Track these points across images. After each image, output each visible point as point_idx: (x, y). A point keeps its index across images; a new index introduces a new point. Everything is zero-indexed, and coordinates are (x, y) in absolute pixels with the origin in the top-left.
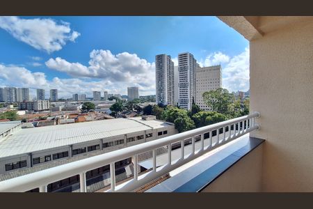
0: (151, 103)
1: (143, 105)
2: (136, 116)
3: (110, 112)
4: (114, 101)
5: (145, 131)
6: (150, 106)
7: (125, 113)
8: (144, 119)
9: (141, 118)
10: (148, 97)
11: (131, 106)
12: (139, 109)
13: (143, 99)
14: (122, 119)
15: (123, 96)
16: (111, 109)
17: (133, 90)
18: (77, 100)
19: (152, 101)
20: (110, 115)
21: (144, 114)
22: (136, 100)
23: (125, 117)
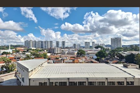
0: (134, 52)
1: (125, 54)
2: (117, 63)
3: (95, 57)
4: (100, 49)
5: (126, 78)
6: (132, 54)
7: (107, 59)
8: (125, 66)
9: (122, 65)
10: (131, 46)
11: (114, 53)
12: (121, 57)
13: (126, 48)
14: (104, 64)
15: (106, 46)
16: (96, 55)
17: (116, 40)
18: (75, 48)
19: (136, 50)
20: (96, 60)
21: (126, 62)
22: (119, 49)
23: (107, 63)
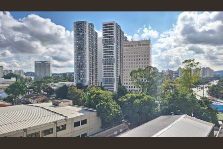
0: (67, 83)
1: (56, 86)
2: (43, 101)
3: (5, 95)
4: (14, 79)
5: (56, 122)
6: (65, 87)
7: (28, 97)
8: (56, 105)
9: (51, 104)
10: (64, 75)
11: (40, 86)
12: (50, 91)
13: (57, 78)
14: (22, 106)
15: (27, 74)
16: (6, 91)
19: (70, 81)
20: (5, 100)
21: (56, 98)
22: (47, 79)
23: (27, 103)
